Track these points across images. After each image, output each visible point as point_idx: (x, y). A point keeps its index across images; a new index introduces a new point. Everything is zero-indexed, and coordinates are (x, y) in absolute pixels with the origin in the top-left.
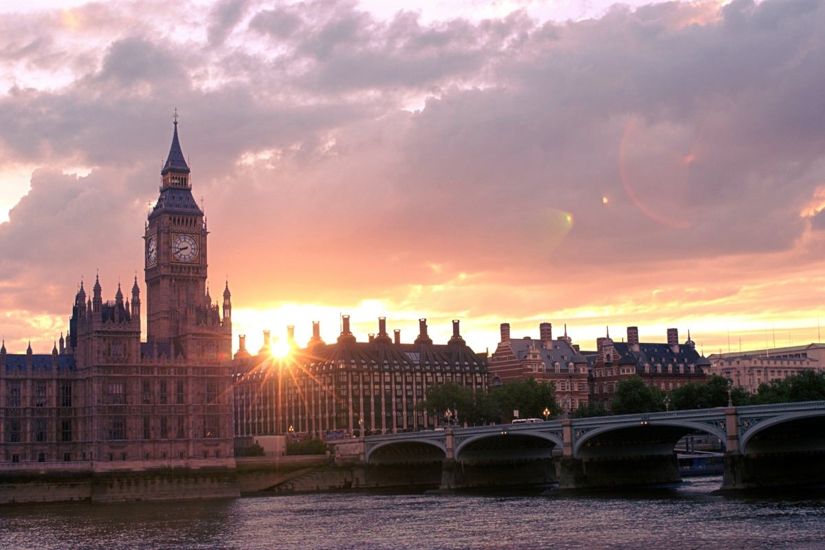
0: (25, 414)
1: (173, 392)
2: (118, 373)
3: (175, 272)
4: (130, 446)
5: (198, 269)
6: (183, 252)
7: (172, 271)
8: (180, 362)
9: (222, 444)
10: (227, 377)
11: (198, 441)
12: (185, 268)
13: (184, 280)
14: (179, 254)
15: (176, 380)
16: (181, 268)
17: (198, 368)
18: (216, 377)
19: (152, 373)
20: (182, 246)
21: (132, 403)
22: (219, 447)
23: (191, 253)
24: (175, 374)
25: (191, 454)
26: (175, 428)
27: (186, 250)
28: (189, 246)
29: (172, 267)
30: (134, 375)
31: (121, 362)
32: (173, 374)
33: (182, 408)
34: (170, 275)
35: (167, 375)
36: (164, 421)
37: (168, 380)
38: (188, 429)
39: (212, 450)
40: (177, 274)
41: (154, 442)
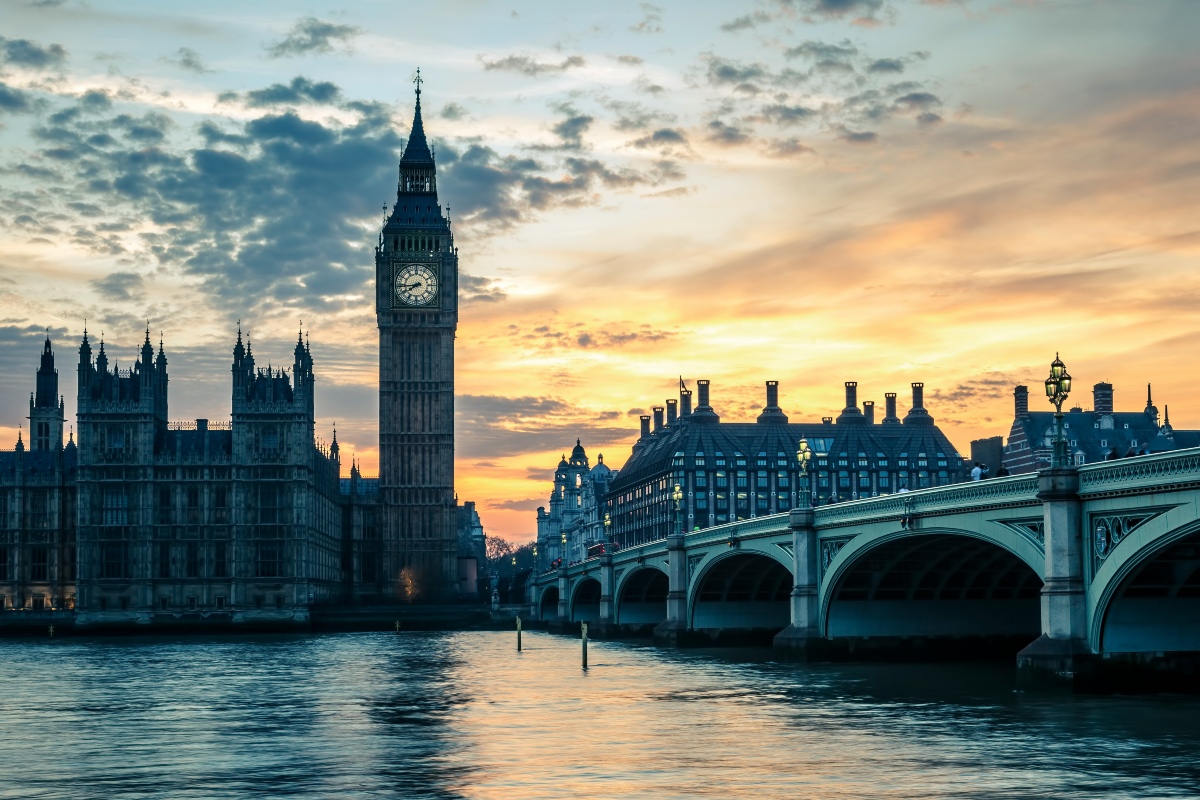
0: (12, 539)
1: (206, 506)
2: (114, 478)
3: (400, 322)
4: (133, 587)
5: (437, 316)
6: (415, 292)
7: (395, 321)
8: (221, 460)
9: (287, 586)
10: (296, 481)
11: (247, 581)
12: (416, 315)
13: (416, 334)
14: (407, 294)
15: (214, 487)
16: (409, 316)
17: (249, 468)
18: (278, 482)
19: (174, 477)
20: (412, 281)
21: (138, 523)
22: (282, 591)
23: (427, 291)
24: (212, 477)
25: (233, 601)
26: (210, 562)
27: (419, 288)
28: (423, 282)
29: (395, 316)
30: (141, 479)
31: (119, 461)
32: (206, 478)
33: (224, 530)
34: (392, 327)
35: (199, 479)
36: (192, 549)
37: (199, 486)
38: (230, 561)
39: (270, 596)
40: (403, 325)
41: (174, 582)
